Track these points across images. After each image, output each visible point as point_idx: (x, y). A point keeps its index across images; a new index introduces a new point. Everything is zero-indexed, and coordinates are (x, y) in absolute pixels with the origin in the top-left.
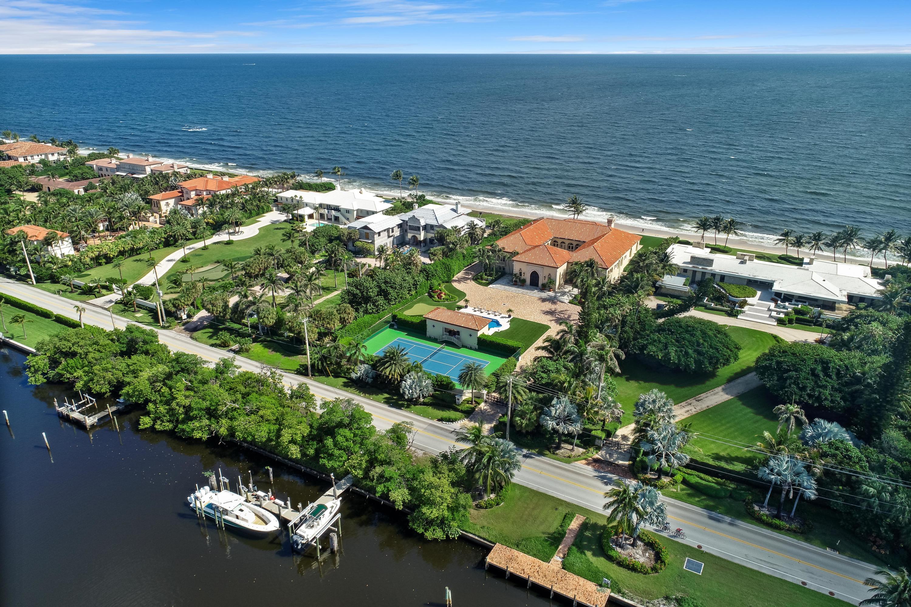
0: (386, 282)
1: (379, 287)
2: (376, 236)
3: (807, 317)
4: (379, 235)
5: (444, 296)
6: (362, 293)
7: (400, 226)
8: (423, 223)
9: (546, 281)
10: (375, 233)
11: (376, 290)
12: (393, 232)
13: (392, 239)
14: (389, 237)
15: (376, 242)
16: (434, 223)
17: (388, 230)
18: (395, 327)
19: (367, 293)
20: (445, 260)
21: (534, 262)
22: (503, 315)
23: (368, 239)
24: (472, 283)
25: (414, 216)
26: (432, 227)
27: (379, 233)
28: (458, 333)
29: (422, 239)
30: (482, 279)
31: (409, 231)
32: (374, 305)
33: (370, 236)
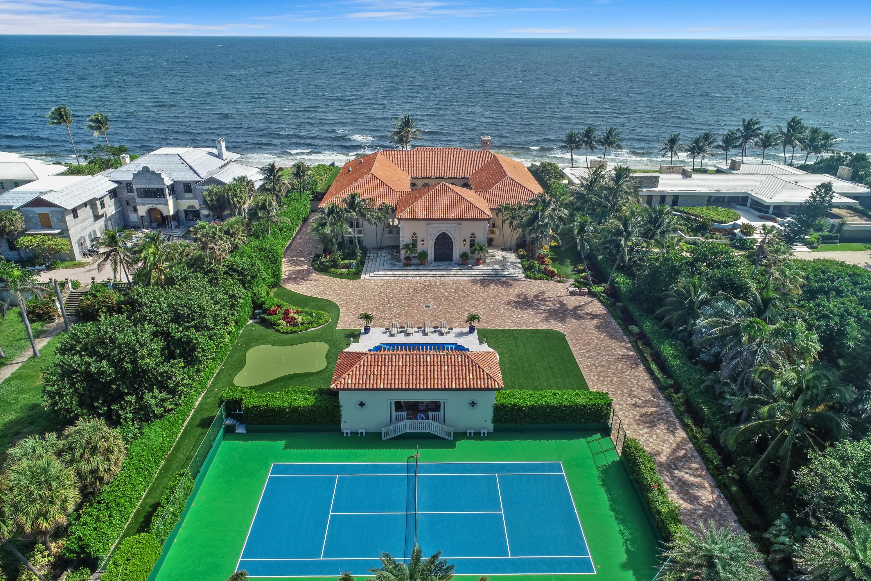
0: (178, 318)
1: (166, 335)
2: (69, 218)
3: (826, 233)
4: (76, 216)
5: (300, 319)
6: (116, 365)
7: (113, 193)
8: (168, 182)
9: (467, 248)
10: (64, 212)
11: (159, 344)
12: (103, 206)
13: (102, 221)
14: (97, 217)
15: (71, 232)
16: (190, 177)
17: (92, 203)
18: (240, 430)
19: (133, 362)
20: (255, 242)
21: (442, 216)
22: (456, 330)
23: (50, 227)
24: (324, 278)
25: (146, 169)
26: (188, 187)
27: (74, 212)
28: (436, 406)
29: (172, 212)
30: (335, 265)
31: (138, 200)
32: (163, 387)
33: (54, 220)
